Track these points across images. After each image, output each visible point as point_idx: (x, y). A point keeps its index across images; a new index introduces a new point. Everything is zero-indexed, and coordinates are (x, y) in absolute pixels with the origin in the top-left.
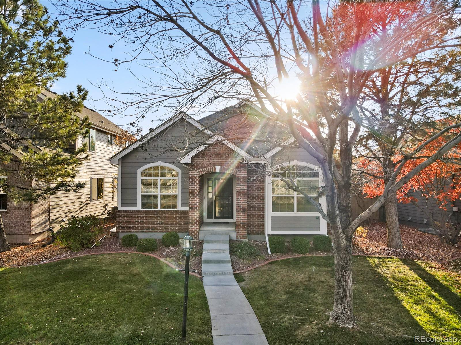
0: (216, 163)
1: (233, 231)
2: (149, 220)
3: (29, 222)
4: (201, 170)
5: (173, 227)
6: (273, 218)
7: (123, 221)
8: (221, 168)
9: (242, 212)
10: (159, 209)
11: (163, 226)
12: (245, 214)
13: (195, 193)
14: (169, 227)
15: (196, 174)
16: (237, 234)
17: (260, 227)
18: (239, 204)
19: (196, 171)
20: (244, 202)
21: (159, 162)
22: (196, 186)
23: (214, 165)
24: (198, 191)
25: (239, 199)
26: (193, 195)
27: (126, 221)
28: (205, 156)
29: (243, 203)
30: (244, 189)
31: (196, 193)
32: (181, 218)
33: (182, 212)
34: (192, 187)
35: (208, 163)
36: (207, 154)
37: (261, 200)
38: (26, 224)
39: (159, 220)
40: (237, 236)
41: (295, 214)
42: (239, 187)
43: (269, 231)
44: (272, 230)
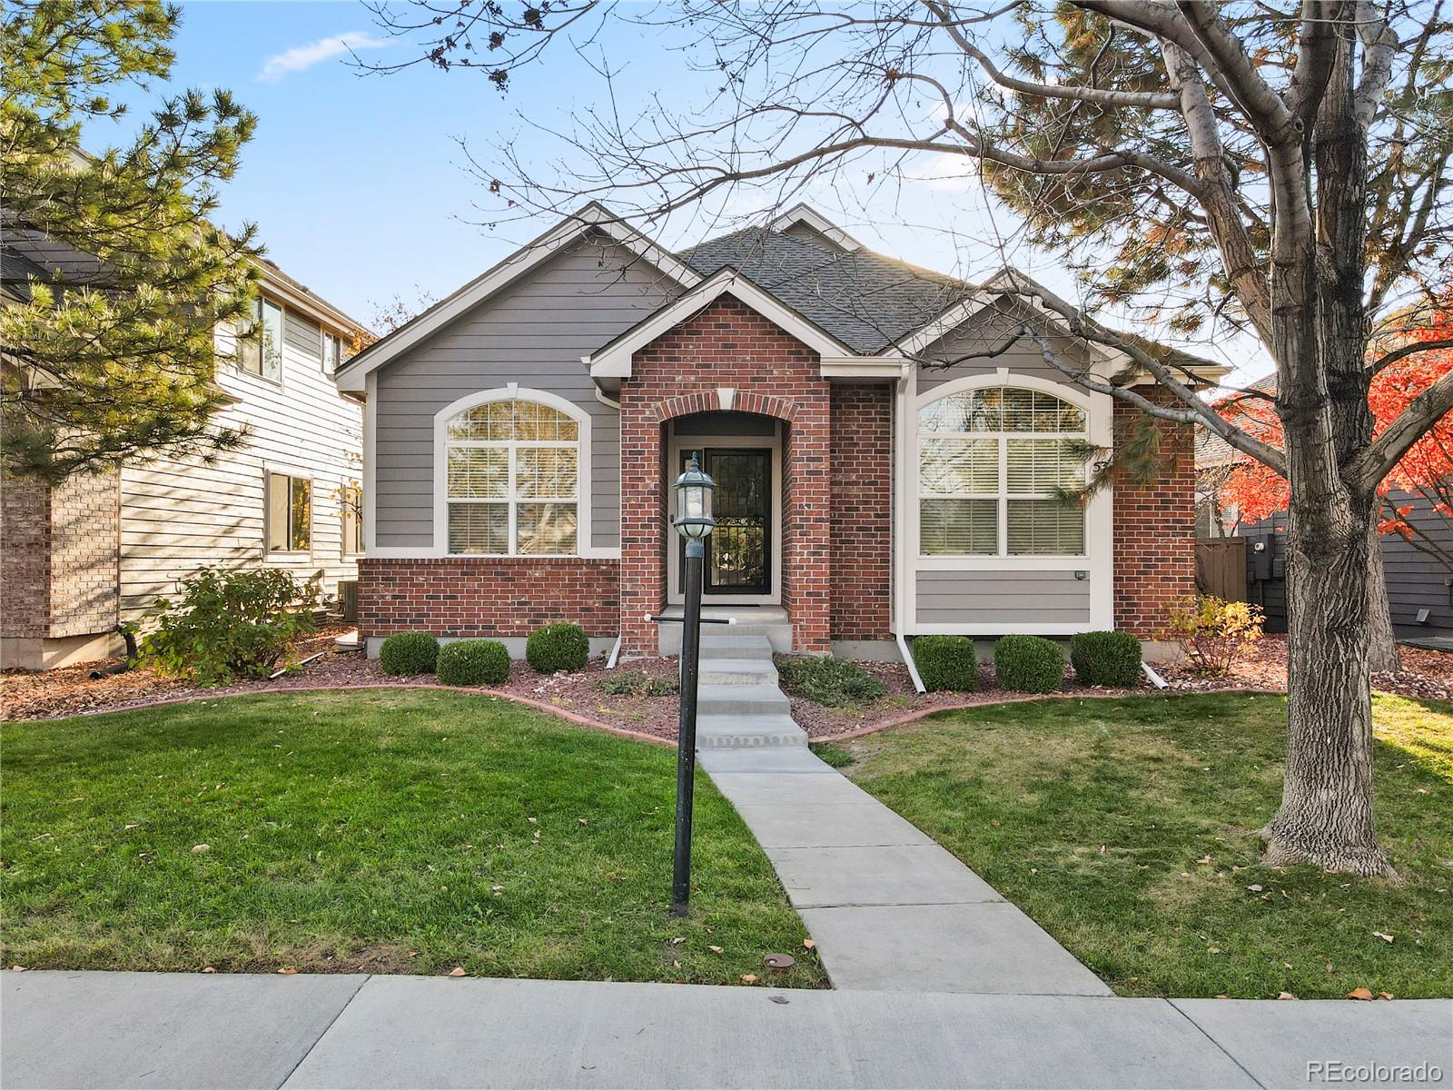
0: (721, 379)
1: (782, 622)
2: (476, 591)
3: (42, 593)
4: (664, 405)
5: (562, 616)
6: (923, 578)
7: (383, 597)
8: (737, 398)
9: (814, 554)
10: (512, 554)
11: (524, 616)
12: (822, 561)
13: (644, 486)
14: (546, 616)
15: (649, 419)
16: (795, 635)
17: (875, 612)
18: (802, 527)
19: (649, 406)
20: (821, 520)
21: (512, 386)
22: (649, 459)
23: (713, 386)
24: (653, 480)
25: (801, 506)
26: (638, 493)
27: (395, 597)
28: (680, 352)
29: (816, 520)
30: (820, 473)
31: (647, 485)
32: (589, 586)
33: (593, 564)
34: (634, 466)
35: (693, 378)
36: (686, 346)
37: (877, 516)
38: (32, 599)
39: (509, 591)
40: (795, 641)
41: (1003, 561)
42: (801, 466)
43: (906, 621)
44: (918, 621)
